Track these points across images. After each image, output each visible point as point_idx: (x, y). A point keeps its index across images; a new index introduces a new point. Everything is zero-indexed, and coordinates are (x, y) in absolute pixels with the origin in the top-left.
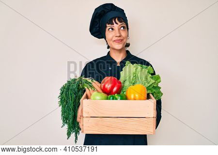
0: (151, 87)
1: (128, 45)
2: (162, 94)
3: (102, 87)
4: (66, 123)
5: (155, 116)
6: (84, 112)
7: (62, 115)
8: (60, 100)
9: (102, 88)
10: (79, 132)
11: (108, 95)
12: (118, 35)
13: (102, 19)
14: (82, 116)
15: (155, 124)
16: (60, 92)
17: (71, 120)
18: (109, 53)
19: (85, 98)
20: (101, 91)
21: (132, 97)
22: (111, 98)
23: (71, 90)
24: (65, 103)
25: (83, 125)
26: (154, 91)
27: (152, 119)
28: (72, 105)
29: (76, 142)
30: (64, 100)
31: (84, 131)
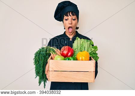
0: (92, 53)
1: (77, 28)
3: (61, 52)
4: (38, 75)
7: (35, 70)
10: (46, 81)
11: (65, 57)
16: (34, 56)
17: (41, 74)
19: (51, 59)
20: (60, 55)
22: (67, 59)
23: (42, 54)
24: (37, 63)
25: (49, 76)
26: (94, 55)
27: (93, 73)
28: (42, 64)
29: (45, 87)
30: (37, 61)
31: (50, 80)
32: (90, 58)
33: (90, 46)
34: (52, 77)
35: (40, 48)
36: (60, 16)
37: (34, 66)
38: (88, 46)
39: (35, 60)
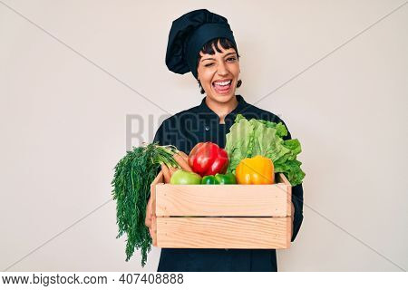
2: (304, 175)
3: (191, 161)
4: (126, 229)
5: (290, 215)
6: (156, 207)
7: (118, 215)
8: (114, 188)
10: (149, 246)
11: (202, 176)
16: (114, 172)
17: (134, 225)
18: (204, 100)
19: (159, 182)
20: (189, 169)
22: (209, 181)
23: (135, 168)
24: (123, 193)
25: (156, 232)
26: (288, 168)
27: (285, 219)
28: (137, 196)
29: (143, 264)
30: (122, 187)
31: (158, 244)
32: (277, 174)
37: (115, 203)
39: (116, 186)
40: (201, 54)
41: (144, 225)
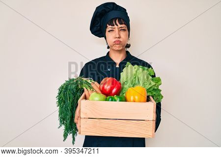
0: (151, 89)
1: (128, 46)
2: (163, 97)
3: (101, 87)
4: (64, 123)
5: (155, 119)
6: (81, 113)
7: (59, 115)
8: (58, 100)
9: (101, 89)
10: (76, 133)
11: (107, 96)
12: (118, 36)
13: (103, 18)
14: (79, 117)
15: (154, 128)
16: (58, 92)
17: (68, 121)
18: (108, 53)
19: (83, 99)
20: (100, 92)
21: (132, 99)
22: (110, 99)
23: (69, 90)
24: (63, 103)
25: (80, 126)
26: (154, 93)
27: (152, 122)
28: (70, 105)
29: (73, 143)
30: (62, 100)
31: (81, 133)
32: (148, 97)
33: (148, 78)
34: (86, 128)
35: (68, 80)
36: (99, 27)
37: (58, 109)
38: (145, 77)
40: (108, 25)
41: (73, 122)
